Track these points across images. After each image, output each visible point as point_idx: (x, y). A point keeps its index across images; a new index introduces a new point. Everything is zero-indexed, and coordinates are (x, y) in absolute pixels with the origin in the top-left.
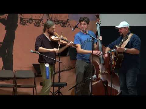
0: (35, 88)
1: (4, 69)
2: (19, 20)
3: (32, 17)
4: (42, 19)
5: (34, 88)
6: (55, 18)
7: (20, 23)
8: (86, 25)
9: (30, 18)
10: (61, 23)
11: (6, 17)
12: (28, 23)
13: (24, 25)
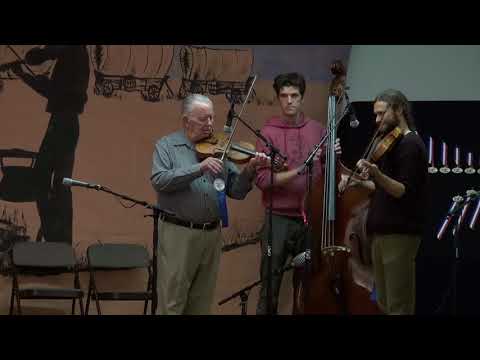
0: (150, 302)
1: (43, 240)
2: (92, 79)
3: (133, 70)
4: (167, 77)
5: (147, 302)
6: (209, 74)
7: (96, 91)
8: (298, 98)
9: (126, 74)
10: (229, 91)
11: (51, 71)
12: (120, 88)
13: (108, 95)
